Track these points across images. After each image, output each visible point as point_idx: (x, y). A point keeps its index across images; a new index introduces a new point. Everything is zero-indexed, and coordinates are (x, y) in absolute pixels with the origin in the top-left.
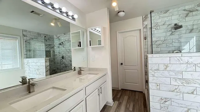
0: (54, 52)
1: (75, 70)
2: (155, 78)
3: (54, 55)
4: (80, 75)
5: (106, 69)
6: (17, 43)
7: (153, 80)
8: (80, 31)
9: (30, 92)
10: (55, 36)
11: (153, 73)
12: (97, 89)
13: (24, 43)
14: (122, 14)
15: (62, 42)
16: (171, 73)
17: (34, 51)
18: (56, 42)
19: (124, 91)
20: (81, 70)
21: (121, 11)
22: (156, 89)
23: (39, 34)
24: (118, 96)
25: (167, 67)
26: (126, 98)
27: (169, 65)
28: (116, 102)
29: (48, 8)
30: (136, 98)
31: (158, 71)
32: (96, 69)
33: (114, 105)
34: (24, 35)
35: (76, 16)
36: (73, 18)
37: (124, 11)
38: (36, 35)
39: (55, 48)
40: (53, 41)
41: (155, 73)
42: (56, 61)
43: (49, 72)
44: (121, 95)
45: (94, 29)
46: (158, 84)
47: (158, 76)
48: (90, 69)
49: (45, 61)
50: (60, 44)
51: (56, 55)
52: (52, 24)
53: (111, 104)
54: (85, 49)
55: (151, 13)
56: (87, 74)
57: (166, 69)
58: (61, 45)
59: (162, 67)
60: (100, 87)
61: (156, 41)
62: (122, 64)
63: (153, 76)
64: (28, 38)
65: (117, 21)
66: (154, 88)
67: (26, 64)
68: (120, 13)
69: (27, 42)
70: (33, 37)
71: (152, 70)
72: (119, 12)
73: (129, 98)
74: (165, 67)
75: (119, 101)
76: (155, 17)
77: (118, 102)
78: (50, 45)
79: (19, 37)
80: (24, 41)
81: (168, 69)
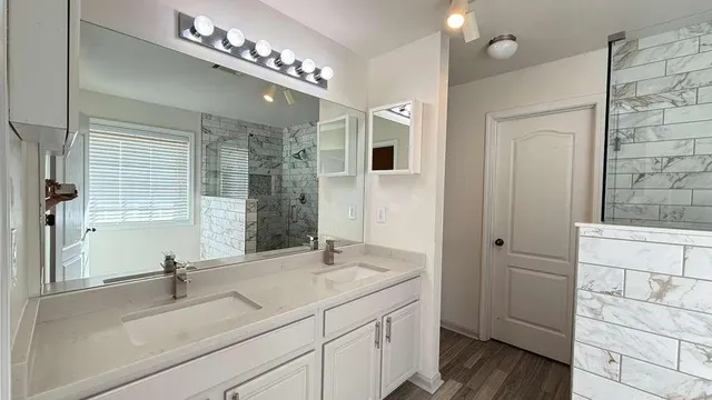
0: (280, 178)
1: (316, 248)
2: (602, 326)
3: (281, 190)
4: (331, 267)
5: (422, 257)
6: (187, 150)
7: (592, 333)
8: (347, 117)
9: (175, 297)
10: (286, 130)
11: (596, 304)
12: (374, 323)
13: (204, 152)
14: (503, 49)
15: (304, 151)
16: (686, 319)
17: (225, 175)
18: (289, 149)
19: (498, 348)
20: (333, 251)
21: (501, 39)
22: (603, 373)
23: (242, 125)
24: (469, 365)
25: (666, 286)
26: (499, 377)
27: (675, 281)
28: (452, 382)
29: (243, 59)
30: (544, 388)
31: (621, 300)
32: (389, 254)
33: (441, 393)
34: (205, 130)
35: (326, 74)
36: (319, 79)
37: (513, 38)
38: (233, 127)
39: (285, 166)
40: (281, 144)
41: (604, 303)
42: (285, 208)
43: (253, 243)
44: (480, 363)
45: (397, 110)
46: (614, 356)
47: (616, 321)
48: (369, 250)
49: (247, 209)
50: (297, 156)
51: (286, 189)
52: (269, 98)
53: (429, 385)
54: (360, 177)
55: (610, 44)
56: (355, 264)
57: (659, 296)
58: (299, 158)
59: (640, 286)
60: (385, 319)
61: (671, 159)
62: (499, 243)
63: (597, 315)
64: (214, 138)
65: (490, 76)
66: (595, 366)
67: (204, 210)
68: (495, 46)
69: (212, 150)
70: (227, 135)
71: (590, 290)
72: (491, 42)
73: (510, 382)
74: (656, 287)
75: (464, 381)
76: (676, 45)
77: (458, 385)
78: (269, 158)
79: (193, 135)
80: (204, 146)
81: (670, 297)
